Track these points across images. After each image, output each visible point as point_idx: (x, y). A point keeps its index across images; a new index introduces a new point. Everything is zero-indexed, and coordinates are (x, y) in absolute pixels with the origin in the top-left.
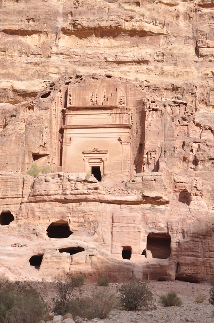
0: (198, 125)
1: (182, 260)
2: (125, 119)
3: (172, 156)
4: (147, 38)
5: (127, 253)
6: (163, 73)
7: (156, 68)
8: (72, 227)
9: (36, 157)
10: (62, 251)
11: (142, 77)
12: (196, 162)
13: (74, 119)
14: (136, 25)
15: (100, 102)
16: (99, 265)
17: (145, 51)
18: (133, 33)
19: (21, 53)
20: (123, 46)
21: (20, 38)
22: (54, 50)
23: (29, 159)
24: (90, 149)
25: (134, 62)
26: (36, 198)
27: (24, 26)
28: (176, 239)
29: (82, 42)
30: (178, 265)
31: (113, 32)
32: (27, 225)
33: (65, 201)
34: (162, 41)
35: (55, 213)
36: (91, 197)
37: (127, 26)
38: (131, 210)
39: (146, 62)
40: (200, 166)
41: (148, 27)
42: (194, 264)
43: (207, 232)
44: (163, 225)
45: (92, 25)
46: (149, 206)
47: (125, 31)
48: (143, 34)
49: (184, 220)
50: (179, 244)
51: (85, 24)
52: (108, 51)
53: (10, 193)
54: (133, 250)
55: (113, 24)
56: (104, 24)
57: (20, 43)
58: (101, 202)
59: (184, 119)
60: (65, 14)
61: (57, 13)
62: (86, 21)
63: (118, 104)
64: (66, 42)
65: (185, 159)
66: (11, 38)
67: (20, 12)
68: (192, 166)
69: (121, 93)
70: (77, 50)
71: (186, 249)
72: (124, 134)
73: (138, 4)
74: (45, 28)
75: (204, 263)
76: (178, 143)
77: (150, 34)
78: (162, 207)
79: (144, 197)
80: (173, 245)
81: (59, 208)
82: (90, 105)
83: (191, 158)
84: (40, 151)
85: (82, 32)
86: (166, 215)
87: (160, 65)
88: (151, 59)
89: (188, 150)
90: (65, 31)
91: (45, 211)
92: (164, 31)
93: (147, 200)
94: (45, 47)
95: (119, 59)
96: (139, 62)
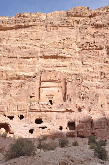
0: (83, 86)
1: (79, 130)
2: (60, 84)
3: (75, 96)
4: (67, 59)
5: (61, 128)
6: (72, 70)
7: (70, 68)
8: (43, 120)
9: (31, 97)
10: (40, 128)
11: (65, 71)
12: (83, 98)
13: (43, 84)
14: (63, 55)
15: (52, 79)
16: (52, 133)
17: (66, 63)
18: (62, 57)
19: (27, 64)
20: (59, 61)
21: (26, 59)
22: (37, 63)
23: (29, 98)
24: (49, 94)
25: (63, 66)
26: (31, 111)
27: (28, 56)
28: (77, 123)
29: (46, 60)
30: (78, 132)
31: (56, 57)
32: (28, 119)
33: (41, 111)
34: (71, 60)
35: (38, 115)
36: (49, 110)
37: (60, 55)
38: (62, 114)
39: (66, 66)
40: (84, 100)
41: (67, 56)
42: (83, 132)
43: (87, 121)
44: (73, 119)
45: (49, 55)
46: (68, 113)
47: (60, 57)
48: (65, 58)
49: (79, 117)
50: (78, 125)
51: (47, 55)
52: (54, 63)
53: (23, 109)
54: (63, 127)
55: (56, 55)
56: (53, 55)
57: (26, 61)
58: (52, 111)
59: (79, 84)
60: (41, 52)
61: (38, 52)
62: (47, 54)
63: (58, 80)
64: (41, 60)
65: (79, 97)
66: (24, 60)
67: (27, 52)
68: (82, 100)
69: (58, 76)
70: (45, 63)
71: (80, 127)
72: (60, 89)
73: (63, 49)
74: (34, 56)
75: (86, 131)
76: (77, 92)
77: (68, 58)
78: (72, 113)
79: (67, 110)
80: (76, 126)
81: (39, 114)
82: (49, 80)
83: (81, 97)
84: (32, 95)
85: (46, 57)
86: (74, 116)
87: (71, 67)
88: (68, 65)
89: (80, 94)
90: (41, 57)
91: (34, 115)
92: (72, 57)
93: (67, 111)
94: (34, 62)
95: (58, 65)
96: (64, 66)
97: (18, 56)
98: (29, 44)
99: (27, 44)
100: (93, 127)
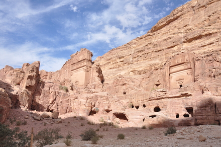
0: (218, 61)
1: (197, 117)
2: (189, 66)
3: (205, 76)
4: (212, 35)
5: (178, 116)
6: (219, 45)
7: (216, 44)
8: (160, 108)
9: (157, 85)
10: (150, 117)
11: (210, 49)
12: (214, 76)
13: (173, 70)
14: (206, 32)
17: (212, 40)
18: (206, 35)
19: (172, 53)
20: (204, 40)
21: (172, 49)
22: (182, 49)
23: (155, 86)
24: (178, 79)
25: (208, 44)
26: (151, 99)
27: (172, 45)
28: (195, 109)
29: (190, 44)
30: (196, 120)
31: (200, 37)
32: (148, 108)
33: (157, 99)
34: (218, 34)
35: (155, 103)
36: (164, 97)
37: (204, 34)
38: (178, 100)
39: (213, 43)
40: (216, 78)
41: (211, 32)
42: (201, 119)
43: (206, 105)
44: (190, 104)
45: (192, 37)
46: (184, 97)
47: (203, 36)
48: (210, 34)
49: (197, 101)
51: (189, 38)
52: (199, 44)
54: (180, 115)
55: (198, 35)
56: (196, 36)
57: (172, 50)
58: (168, 98)
59: (210, 61)
60: (184, 37)
61: (181, 38)
63: (186, 61)
64: (185, 45)
65: (210, 76)
66: (169, 49)
67: (171, 42)
68: (213, 78)
70: (189, 47)
71: (198, 113)
72: (188, 71)
73: (210, 25)
74: (178, 43)
75: (206, 118)
76: (207, 70)
77: (213, 33)
78: (189, 97)
79: (182, 94)
80: (194, 112)
81: (156, 102)
83: (213, 75)
84: (158, 83)
85: (189, 41)
86: (191, 100)
87: (218, 43)
88: (214, 42)
89: (211, 72)
90: (184, 42)
91: (153, 103)
92: (219, 31)
93: (183, 95)
94: (179, 49)
95: (203, 45)
96: (210, 44)
97: (164, 48)
98: (173, 34)
99: (171, 34)
100: (217, 112)
